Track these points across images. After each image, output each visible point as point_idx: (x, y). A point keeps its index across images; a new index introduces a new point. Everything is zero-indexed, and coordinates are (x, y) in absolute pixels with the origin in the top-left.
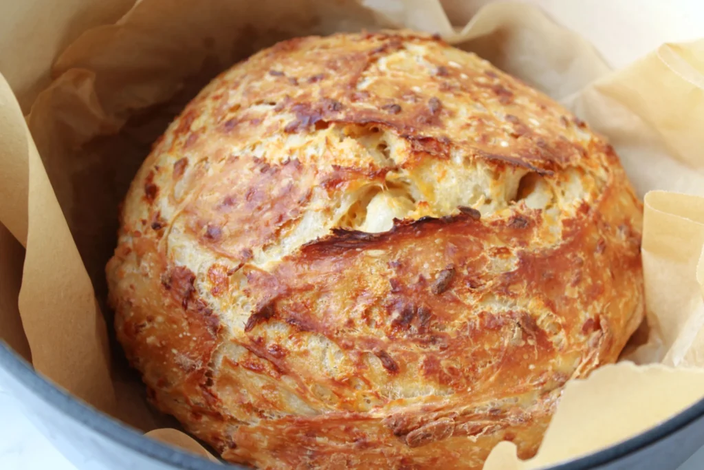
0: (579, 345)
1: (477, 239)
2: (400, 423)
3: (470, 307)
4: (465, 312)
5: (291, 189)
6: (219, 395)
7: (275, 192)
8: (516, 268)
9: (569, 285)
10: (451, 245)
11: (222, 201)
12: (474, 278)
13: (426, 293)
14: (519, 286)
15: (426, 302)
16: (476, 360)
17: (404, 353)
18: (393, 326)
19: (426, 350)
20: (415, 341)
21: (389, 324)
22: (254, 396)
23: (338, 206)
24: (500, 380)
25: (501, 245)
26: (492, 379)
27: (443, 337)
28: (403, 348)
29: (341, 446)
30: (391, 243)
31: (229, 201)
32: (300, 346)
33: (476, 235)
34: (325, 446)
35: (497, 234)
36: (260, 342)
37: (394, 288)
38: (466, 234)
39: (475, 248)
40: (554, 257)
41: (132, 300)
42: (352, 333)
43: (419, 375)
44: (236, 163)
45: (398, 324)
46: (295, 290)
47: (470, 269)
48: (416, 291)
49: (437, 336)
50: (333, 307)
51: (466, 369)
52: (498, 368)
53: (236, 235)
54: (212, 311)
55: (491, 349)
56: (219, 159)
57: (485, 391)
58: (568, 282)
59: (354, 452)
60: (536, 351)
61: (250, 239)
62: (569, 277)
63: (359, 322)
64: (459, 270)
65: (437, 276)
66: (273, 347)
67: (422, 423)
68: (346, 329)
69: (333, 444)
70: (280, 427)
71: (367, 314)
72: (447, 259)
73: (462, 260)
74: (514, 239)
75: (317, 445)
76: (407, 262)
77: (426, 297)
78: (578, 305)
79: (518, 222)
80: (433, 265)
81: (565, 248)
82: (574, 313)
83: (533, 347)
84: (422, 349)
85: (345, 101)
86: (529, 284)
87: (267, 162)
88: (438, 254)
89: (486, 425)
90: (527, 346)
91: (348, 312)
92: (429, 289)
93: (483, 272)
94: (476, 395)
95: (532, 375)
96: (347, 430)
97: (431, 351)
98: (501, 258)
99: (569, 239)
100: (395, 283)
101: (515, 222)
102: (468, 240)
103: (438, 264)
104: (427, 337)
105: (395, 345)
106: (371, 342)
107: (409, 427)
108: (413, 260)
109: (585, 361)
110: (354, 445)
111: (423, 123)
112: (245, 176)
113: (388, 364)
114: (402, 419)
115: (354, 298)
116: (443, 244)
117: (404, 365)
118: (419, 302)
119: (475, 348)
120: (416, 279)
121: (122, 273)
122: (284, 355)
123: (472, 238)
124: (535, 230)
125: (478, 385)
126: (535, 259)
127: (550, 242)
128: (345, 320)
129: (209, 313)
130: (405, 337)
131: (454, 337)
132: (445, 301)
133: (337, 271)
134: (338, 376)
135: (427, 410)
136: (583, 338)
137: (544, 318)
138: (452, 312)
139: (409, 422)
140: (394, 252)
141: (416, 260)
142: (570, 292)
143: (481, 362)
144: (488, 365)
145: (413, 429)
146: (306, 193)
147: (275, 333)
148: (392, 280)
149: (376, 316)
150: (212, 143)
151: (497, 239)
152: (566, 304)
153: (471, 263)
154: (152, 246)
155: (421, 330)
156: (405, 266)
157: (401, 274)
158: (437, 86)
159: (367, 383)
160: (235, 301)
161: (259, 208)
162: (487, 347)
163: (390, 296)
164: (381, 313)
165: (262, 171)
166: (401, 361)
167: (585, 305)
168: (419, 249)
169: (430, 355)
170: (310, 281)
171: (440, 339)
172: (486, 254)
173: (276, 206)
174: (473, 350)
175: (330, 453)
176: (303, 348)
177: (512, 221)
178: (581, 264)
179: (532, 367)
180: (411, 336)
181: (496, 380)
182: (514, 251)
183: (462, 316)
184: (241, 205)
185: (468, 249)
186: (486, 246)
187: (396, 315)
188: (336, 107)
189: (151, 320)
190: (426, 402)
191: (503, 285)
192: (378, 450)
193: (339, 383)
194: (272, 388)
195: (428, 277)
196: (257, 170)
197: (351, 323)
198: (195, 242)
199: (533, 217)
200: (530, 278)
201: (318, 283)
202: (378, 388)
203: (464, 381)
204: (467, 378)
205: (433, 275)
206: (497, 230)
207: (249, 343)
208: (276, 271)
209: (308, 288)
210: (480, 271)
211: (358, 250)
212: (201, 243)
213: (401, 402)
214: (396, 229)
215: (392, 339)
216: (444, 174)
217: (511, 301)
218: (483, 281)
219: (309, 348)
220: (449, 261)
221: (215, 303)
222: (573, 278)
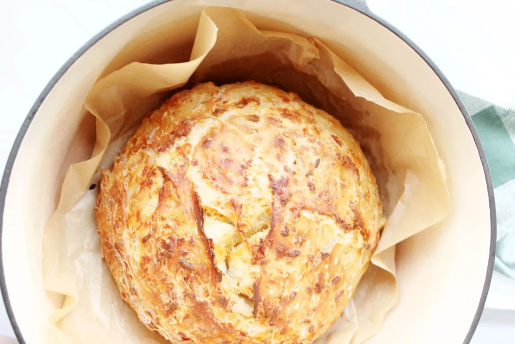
0: (173, 331)
1: (210, 280)
2: (120, 246)
3: (175, 278)
4: (173, 276)
5: (230, 182)
6: (137, 153)
7: (229, 174)
8: (198, 301)
9: (199, 326)
10: (205, 268)
11: (226, 146)
12: (190, 279)
13: (179, 256)
14: (190, 301)
15: (175, 256)
16: (153, 281)
17: (151, 246)
18: (163, 240)
19: (154, 257)
20: (157, 251)
21: (164, 238)
22: (134, 172)
23: (222, 208)
24: (148, 293)
25: (210, 292)
26: (147, 289)
27: (161, 264)
28: (153, 246)
29: (114, 216)
30: (201, 238)
31: (225, 150)
32: (153, 194)
33: (212, 280)
34: (114, 209)
35: (214, 290)
36: (154, 174)
37: (180, 240)
38: (212, 275)
39: (205, 280)
40: (209, 319)
41: (184, 102)
42: (158, 220)
43: (142, 255)
44: (250, 151)
45: (164, 243)
46: (177, 190)
47: (194, 278)
48: (179, 251)
49: (160, 262)
50: (171, 210)
51: (149, 276)
52: (152, 292)
53: (206, 157)
54: (169, 147)
55: (159, 288)
56: (255, 140)
57: (142, 285)
58: (201, 326)
59: (112, 223)
60: (163, 310)
61: (203, 163)
62: (202, 325)
63: (164, 223)
64: (193, 272)
65: (188, 261)
66: (152, 180)
67: (122, 256)
68: (160, 217)
69: (116, 212)
70: (122, 185)
71: (168, 227)
72: (197, 266)
73: (197, 273)
74: (214, 299)
75: (115, 204)
76: (194, 245)
77: (177, 256)
78: (191, 330)
79: (222, 301)
80: (194, 259)
81: (216, 324)
82: (187, 328)
83: (164, 308)
84: (154, 255)
85: (290, 205)
86: (192, 306)
87: (249, 168)
88: (199, 261)
89: (126, 286)
90: (164, 306)
91: (169, 217)
92: (181, 257)
93: (194, 284)
94: (139, 280)
95: (154, 308)
96: (120, 219)
97: (153, 259)
98: (204, 293)
99: (222, 326)
100: (182, 241)
101: (222, 299)
102: (209, 276)
103: (194, 262)
104: (160, 257)
105: (155, 241)
106: (155, 230)
107: (120, 250)
108: (195, 249)
109: (166, 332)
110: (114, 222)
111: (277, 249)
112: (240, 157)
113: (146, 239)
114: (122, 246)
115: (175, 220)
116: (205, 264)
117: (146, 246)
118: (174, 253)
119: (158, 280)
120: (186, 251)
121: (201, 93)
122: (148, 186)
123: (210, 277)
124: (222, 309)
125: (143, 282)
126: (205, 310)
127: (218, 316)
128: (164, 216)
129: (168, 146)
130: (158, 246)
131: (161, 270)
132: (177, 265)
133: (186, 210)
134: (141, 214)
135: (128, 258)
136: (177, 332)
137: (180, 313)
138: (172, 269)
139: (122, 250)
140: (198, 239)
141: (195, 250)
142: (196, 326)
143: (153, 284)
144: (152, 287)
145: (119, 252)
146: (227, 191)
147: (158, 181)
148: (183, 239)
149: (168, 231)
150: (268, 134)
151: (213, 290)
152: (190, 324)
153: (197, 278)
154: (208, 110)
155: (162, 254)
156: (192, 245)
157: (187, 243)
158: (313, 253)
159: (139, 228)
160: (173, 159)
161: (220, 167)
162: (159, 286)
163: (176, 238)
164: (169, 234)
165: (242, 166)
166: (148, 245)
167: (193, 333)
168: (201, 252)
169: (152, 259)
170: (182, 197)
171: (159, 263)
172: (203, 285)
173: (221, 176)
174: (156, 279)
175: (111, 210)
176: (153, 195)
177: (223, 298)
178: (211, 332)
179: (157, 307)
180: (159, 249)
181: (147, 291)
182: (208, 300)
183: (171, 274)
184: (224, 156)
185: (205, 276)
186: (208, 285)
187: (168, 241)
188: (284, 202)
189: (174, 113)
190: (132, 257)
191: (188, 294)
192: (114, 234)
193: (138, 214)
194: (137, 180)
195: (187, 257)
196: (243, 163)
197: (163, 219)
198: (205, 134)
199: (228, 308)
200: (195, 307)
201: (181, 201)
202: (137, 233)
203: (143, 275)
204: (145, 277)
205: (188, 259)
206: (217, 290)
207: (153, 169)
208: (187, 179)
209: (179, 197)
210: (194, 282)
211: (196, 221)
212: (204, 138)
213: (131, 245)
214: (207, 240)
215: (158, 239)
216: (245, 262)
217: (182, 297)
218: (189, 283)
219: (153, 198)
220: (196, 267)
221: (173, 149)
222: (202, 328)
